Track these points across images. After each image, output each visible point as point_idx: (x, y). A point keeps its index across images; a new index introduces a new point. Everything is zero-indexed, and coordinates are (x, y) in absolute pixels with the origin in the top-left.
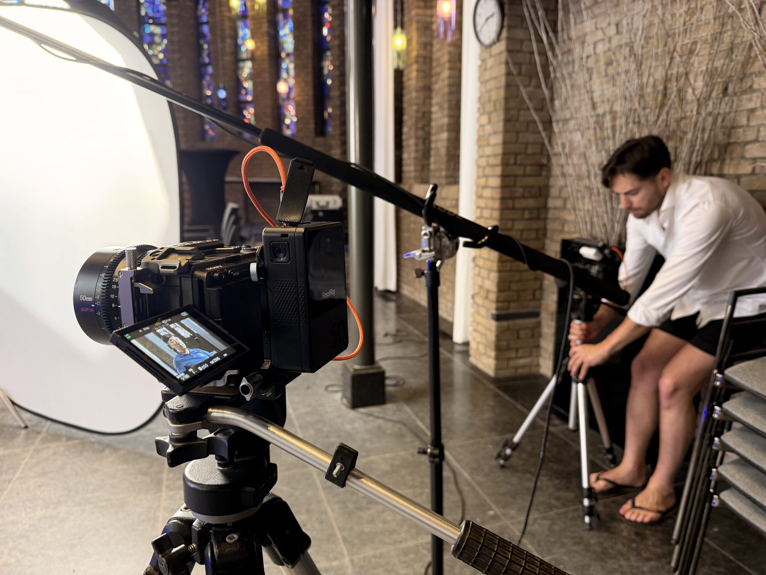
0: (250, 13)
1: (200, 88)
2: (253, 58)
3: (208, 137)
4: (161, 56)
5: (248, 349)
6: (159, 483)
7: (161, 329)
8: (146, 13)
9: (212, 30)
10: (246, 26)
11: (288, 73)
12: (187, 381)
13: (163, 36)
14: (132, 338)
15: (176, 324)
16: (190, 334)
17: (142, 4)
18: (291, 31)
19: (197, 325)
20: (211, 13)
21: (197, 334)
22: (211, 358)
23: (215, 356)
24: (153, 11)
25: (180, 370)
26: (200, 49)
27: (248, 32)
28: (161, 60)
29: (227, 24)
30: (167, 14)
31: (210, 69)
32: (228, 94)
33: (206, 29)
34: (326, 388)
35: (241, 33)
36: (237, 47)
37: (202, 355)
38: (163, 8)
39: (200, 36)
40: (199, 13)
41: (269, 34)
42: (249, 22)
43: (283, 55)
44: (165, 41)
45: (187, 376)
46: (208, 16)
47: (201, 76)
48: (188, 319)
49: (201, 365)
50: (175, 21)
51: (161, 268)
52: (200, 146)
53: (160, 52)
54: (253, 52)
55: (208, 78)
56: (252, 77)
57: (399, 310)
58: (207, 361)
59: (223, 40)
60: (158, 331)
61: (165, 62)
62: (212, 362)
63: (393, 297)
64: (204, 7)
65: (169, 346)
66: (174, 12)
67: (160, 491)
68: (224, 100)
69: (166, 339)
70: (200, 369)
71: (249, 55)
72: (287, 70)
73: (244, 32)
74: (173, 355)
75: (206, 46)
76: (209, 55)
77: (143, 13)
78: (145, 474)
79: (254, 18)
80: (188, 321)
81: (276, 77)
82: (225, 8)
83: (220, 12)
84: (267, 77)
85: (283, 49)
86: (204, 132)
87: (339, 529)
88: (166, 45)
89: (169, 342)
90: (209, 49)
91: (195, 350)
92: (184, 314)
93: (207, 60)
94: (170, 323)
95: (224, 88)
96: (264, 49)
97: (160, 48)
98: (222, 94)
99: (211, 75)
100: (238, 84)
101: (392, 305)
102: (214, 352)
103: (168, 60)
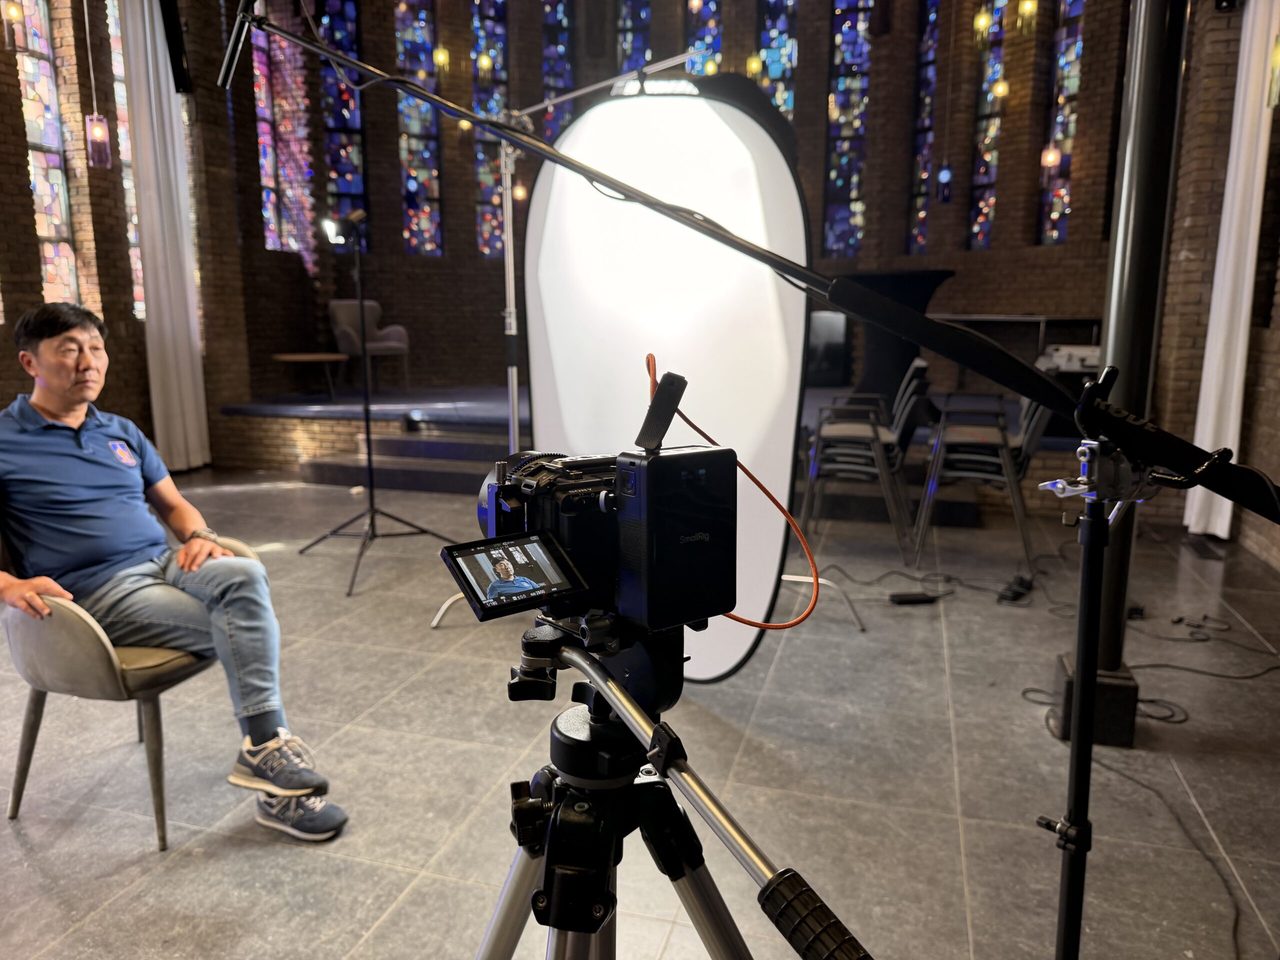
0: (1007, 36)
1: (912, 169)
2: (1004, 110)
3: (914, 248)
4: (857, 123)
5: (587, 587)
6: (728, 764)
7: (497, 552)
8: (843, 60)
9: (939, 72)
10: (998, 59)
11: (1065, 132)
12: (493, 607)
13: (863, 92)
14: (458, 557)
15: (518, 548)
16: (526, 560)
17: (839, 47)
18: (1077, 58)
19: (541, 551)
20: (942, 46)
21: (536, 562)
22: (534, 590)
23: (541, 588)
24: (853, 56)
25: (491, 595)
26: (918, 104)
27: (999, 67)
28: (857, 130)
29: (967, 59)
30: (873, 57)
31: (930, 137)
32: (954, 176)
33: (931, 72)
34: (1025, 693)
35: (989, 72)
36: (980, 95)
37: (526, 585)
38: (866, 48)
39: (921, 83)
40: (924, 48)
41: (1036, 67)
42: (1003, 51)
43: (1061, 100)
44: (866, 100)
45: (495, 603)
46: (936, 51)
47: (915, 150)
48: (535, 544)
49: (517, 595)
50: (883, 66)
51: (524, 486)
52: (903, 264)
53: (856, 118)
54: (1004, 101)
55: (925, 152)
56: (998, 144)
57: (1230, 579)
58: (528, 592)
59: (956, 87)
60: (492, 552)
61: (862, 131)
62: (533, 594)
63: (1221, 552)
64: (931, 37)
65: (495, 570)
66: (884, 52)
67: (726, 777)
68: (947, 185)
69: (495, 562)
70: (515, 598)
71: (997, 108)
72: (1065, 125)
73: (994, 69)
74: (493, 578)
75: (928, 100)
76: (931, 115)
77: (838, 61)
78: (713, 747)
79: (1013, 44)
80: (534, 547)
81: (1044, 140)
82: (966, 34)
83: (956, 41)
84: (1024, 142)
85: (1061, 89)
86: (909, 240)
87: (974, 926)
88: (867, 106)
89: (497, 566)
90: (932, 104)
91: (521, 578)
92: (535, 538)
93: (927, 122)
94: (511, 546)
95: (949, 167)
96: (1026, 93)
97: (856, 112)
98: (945, 176)
99: (931, 146)
100: (975, 155)
101: (1217, 569)
102: (543, 584)
103: (866, 129)
